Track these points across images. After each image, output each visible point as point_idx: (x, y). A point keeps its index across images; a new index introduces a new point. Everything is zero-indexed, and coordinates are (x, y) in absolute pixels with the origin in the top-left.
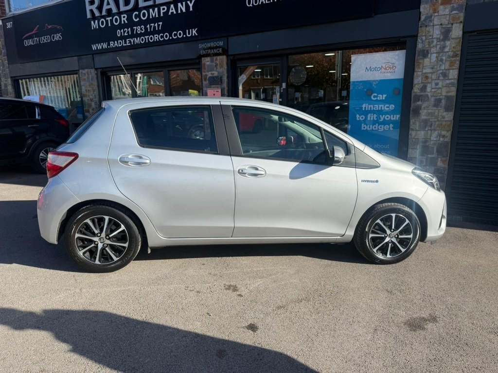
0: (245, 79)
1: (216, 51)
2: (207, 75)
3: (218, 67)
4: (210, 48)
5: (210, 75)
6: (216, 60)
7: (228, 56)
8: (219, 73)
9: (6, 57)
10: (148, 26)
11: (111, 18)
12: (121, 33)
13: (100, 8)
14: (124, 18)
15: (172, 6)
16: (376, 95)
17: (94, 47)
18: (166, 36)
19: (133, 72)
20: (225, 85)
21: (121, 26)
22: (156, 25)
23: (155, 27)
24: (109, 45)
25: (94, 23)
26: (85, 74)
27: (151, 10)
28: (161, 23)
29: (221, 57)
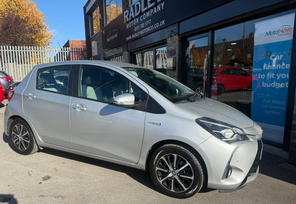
3: (174, 43)
4: (170, 32)
5: (170, 50)
6: (173, 39)
7: (179, 35)
8: (174, 47)
10: (146, 23)
11: (133, 21)
12: (136, 29)
14: (137, 20)
16: (274, 56)
17: (127, 39)
18: (152, 27)
19: (142, 51)
20: (177, 55)
21: (137, 25)
23: (148, 23)
24: (132, 37)
25: (127, 25)
26: (124, 54)
27: (147, 13)
28: (150, 20)
29: (175, 37)
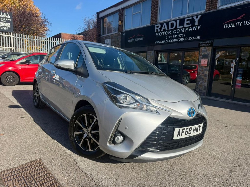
0: (219, 56)
1: (207, 45)
2: (202, 54)
3: (208, 51)
4: (205, 44)
5: (204, 54)
6: (207, 48)
7: (212, 47)
8: (207, 53)
9: (120, 46)
10: (179, 35)
11: (164, 32)
12: (168, 38)
13: (161, 29)
14: (170, 32)
15: (191, 28)
17: (155, 43)
18: (186, 39)
19: (169, 52)
20: (210, 58)
21: (168, 35)
22: (183, 35)
23: (182, 36)
24: (162, 42)
25: (157, 34)
26: (149, 53)
27: (181, 29)
28: (185, 34)
29: (209, 47)
